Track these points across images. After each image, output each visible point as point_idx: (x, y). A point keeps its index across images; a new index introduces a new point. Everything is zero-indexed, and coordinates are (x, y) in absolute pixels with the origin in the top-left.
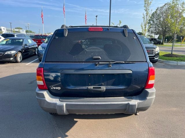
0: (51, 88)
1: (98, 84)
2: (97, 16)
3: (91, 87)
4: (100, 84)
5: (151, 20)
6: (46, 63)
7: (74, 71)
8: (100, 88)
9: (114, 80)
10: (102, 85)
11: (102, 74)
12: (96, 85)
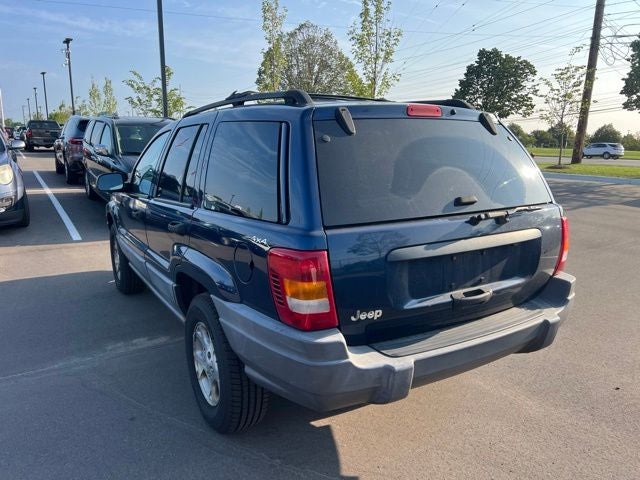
0: (353, 319)
1: (472, 282)
2: (67, 41)
3: (459, 294)
4: (478, 279)
5: (264, 72)
6: (329, 232)
7: (426, 249)
8: (480, 292)
9: (504, 262)
10: (480, 282)
11: (481, 251)
12: (468, 284)
